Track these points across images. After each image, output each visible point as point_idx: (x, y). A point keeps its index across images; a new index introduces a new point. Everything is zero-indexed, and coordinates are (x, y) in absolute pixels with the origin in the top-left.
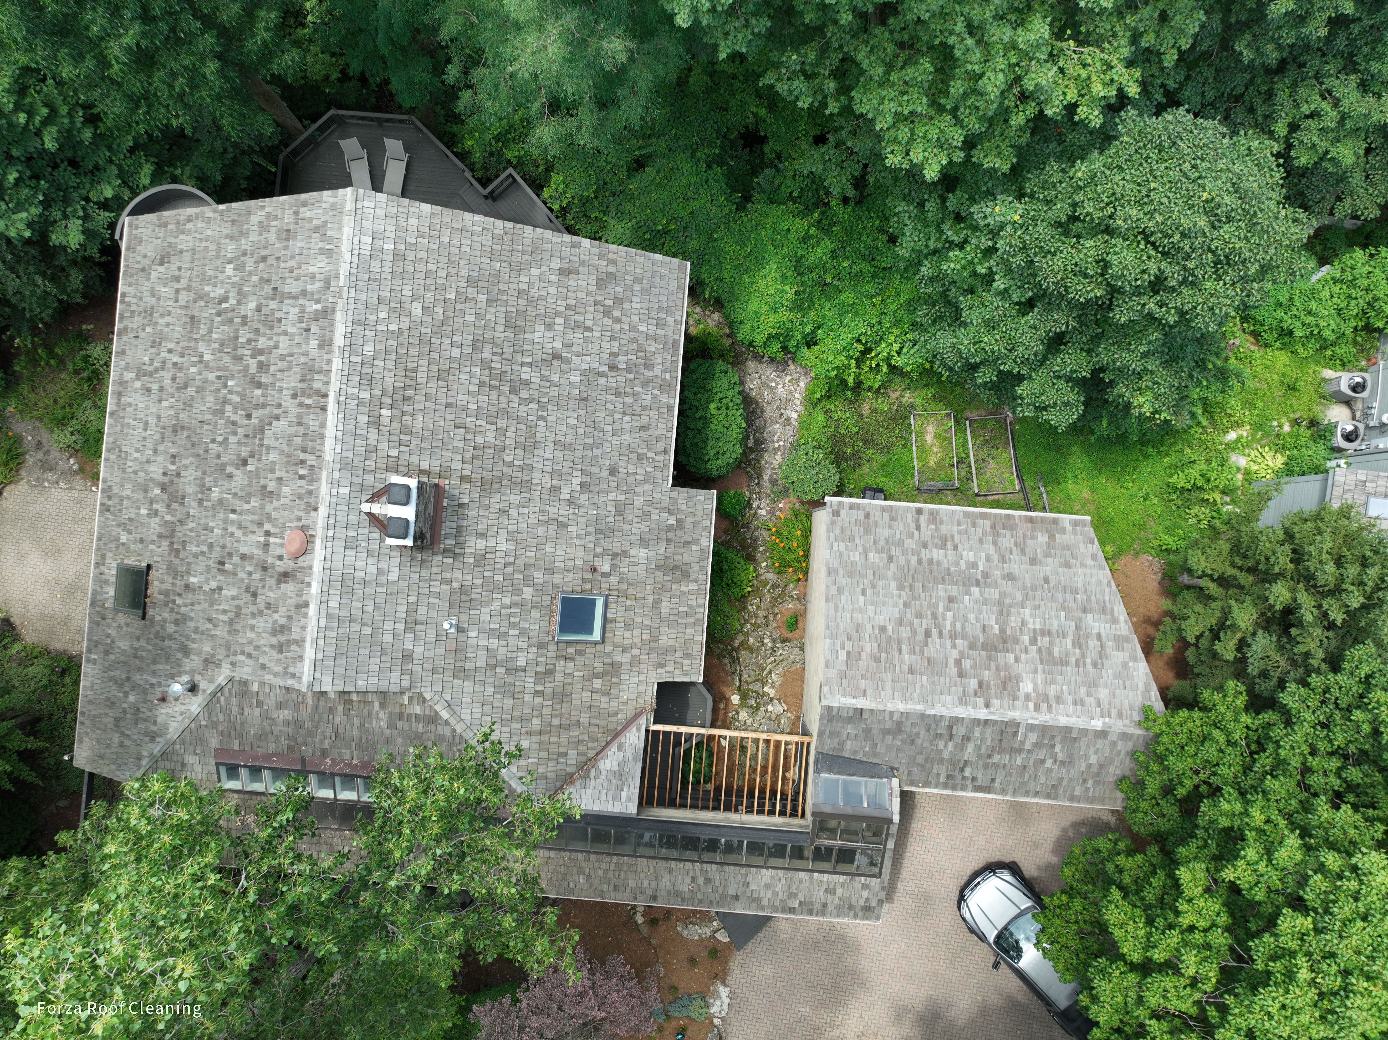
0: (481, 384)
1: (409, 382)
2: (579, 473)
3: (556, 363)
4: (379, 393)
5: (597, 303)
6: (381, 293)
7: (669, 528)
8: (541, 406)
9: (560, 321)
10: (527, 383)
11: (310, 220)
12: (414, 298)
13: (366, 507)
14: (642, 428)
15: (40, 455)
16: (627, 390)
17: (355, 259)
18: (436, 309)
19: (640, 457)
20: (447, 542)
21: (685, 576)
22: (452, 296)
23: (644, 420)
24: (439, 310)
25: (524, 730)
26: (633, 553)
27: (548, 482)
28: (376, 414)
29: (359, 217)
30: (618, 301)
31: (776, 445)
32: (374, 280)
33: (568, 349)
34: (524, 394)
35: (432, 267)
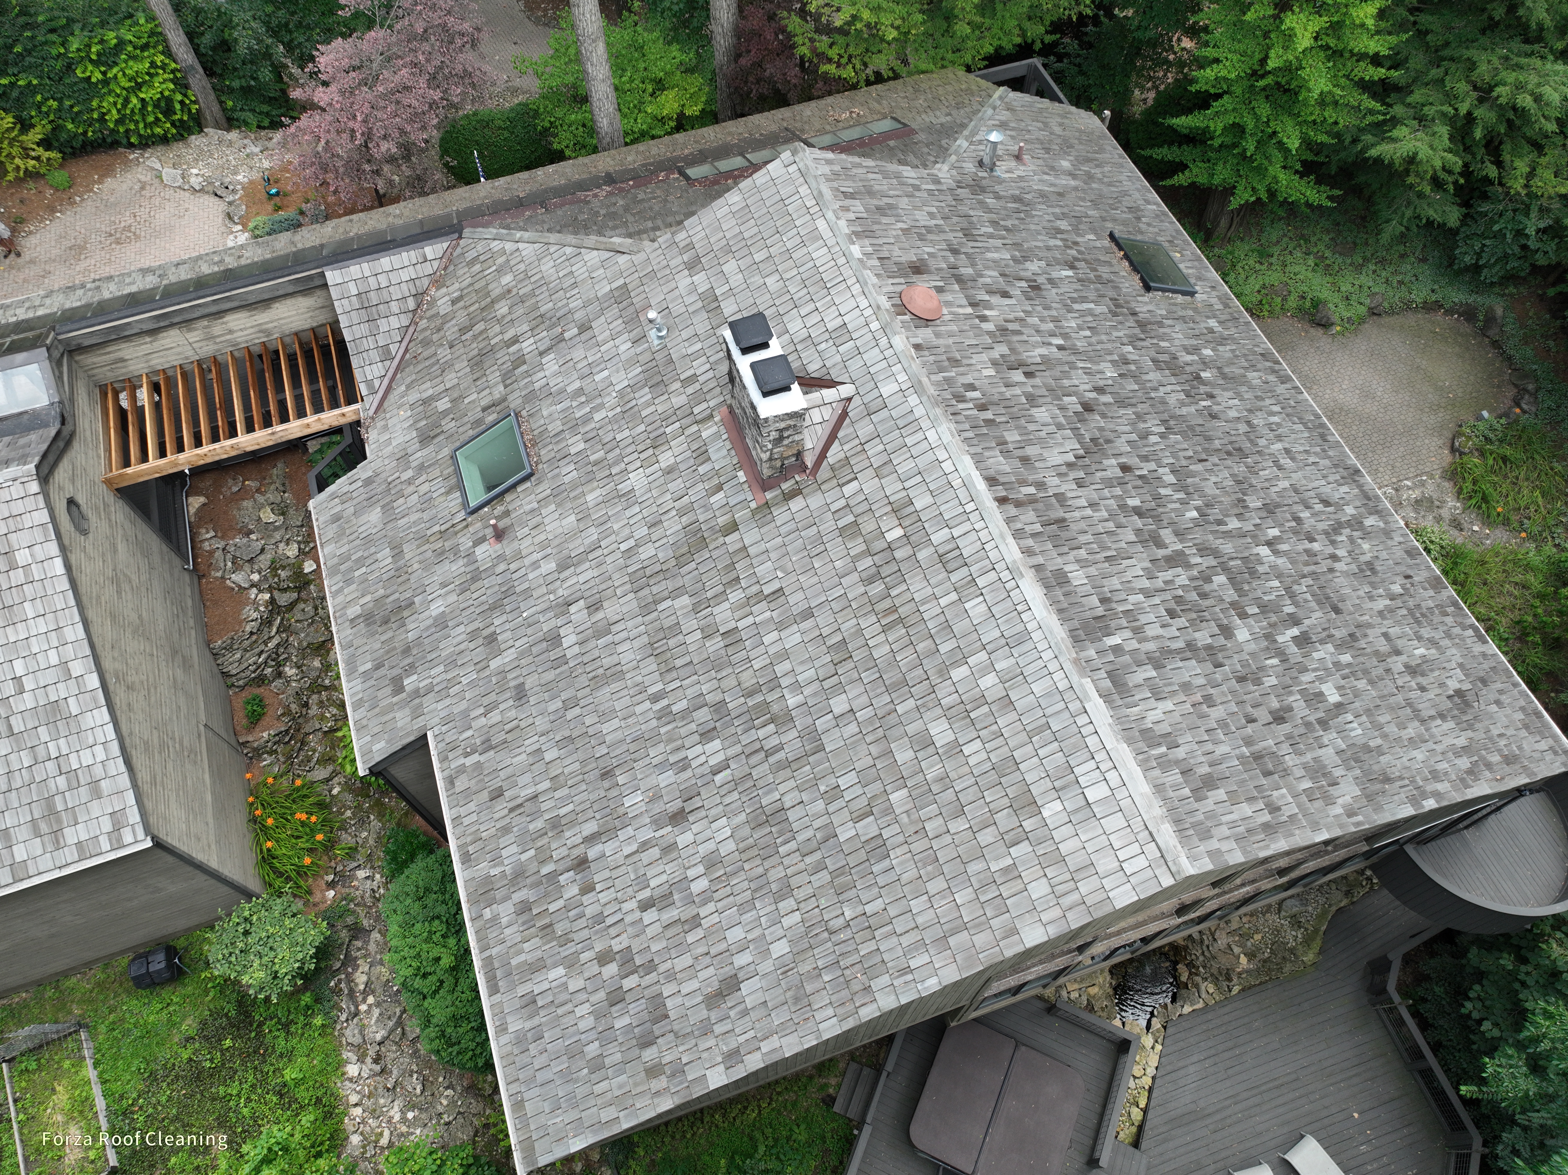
0: (774, 683)
1: (886, 604)
2: (569, 654)
3: (675, 806)
4: (921, 556)
5: (650, 967)
6: (1013, 716)
7: (411, 669)
8: (665, 715)
9: (700, 885)
10: (706, 735)
11: (1233, 798)
12: (956, 748)
13: (846, 390)
14: (497, 794)
15: (1445, 513)
16: (544, 841)
17: (1092, 741)
18: (910, 754)
19: (488, 746)
20: (715, 429)
21: (368, 618)
22: (897, 797)
23: (501, 807)
24: (903, 755)
25: (515, 291)
26: (453, 598)
27: (611, 610)
28: (906, 522)
29: (1137, 824)
30: (617, 998)
31: (371, 1000)
32: (1039, 730)
33: (664, 843)
34: (704, 715)
35: (958, 825)
